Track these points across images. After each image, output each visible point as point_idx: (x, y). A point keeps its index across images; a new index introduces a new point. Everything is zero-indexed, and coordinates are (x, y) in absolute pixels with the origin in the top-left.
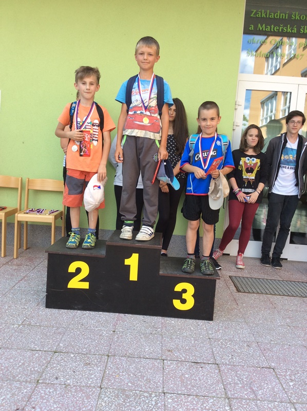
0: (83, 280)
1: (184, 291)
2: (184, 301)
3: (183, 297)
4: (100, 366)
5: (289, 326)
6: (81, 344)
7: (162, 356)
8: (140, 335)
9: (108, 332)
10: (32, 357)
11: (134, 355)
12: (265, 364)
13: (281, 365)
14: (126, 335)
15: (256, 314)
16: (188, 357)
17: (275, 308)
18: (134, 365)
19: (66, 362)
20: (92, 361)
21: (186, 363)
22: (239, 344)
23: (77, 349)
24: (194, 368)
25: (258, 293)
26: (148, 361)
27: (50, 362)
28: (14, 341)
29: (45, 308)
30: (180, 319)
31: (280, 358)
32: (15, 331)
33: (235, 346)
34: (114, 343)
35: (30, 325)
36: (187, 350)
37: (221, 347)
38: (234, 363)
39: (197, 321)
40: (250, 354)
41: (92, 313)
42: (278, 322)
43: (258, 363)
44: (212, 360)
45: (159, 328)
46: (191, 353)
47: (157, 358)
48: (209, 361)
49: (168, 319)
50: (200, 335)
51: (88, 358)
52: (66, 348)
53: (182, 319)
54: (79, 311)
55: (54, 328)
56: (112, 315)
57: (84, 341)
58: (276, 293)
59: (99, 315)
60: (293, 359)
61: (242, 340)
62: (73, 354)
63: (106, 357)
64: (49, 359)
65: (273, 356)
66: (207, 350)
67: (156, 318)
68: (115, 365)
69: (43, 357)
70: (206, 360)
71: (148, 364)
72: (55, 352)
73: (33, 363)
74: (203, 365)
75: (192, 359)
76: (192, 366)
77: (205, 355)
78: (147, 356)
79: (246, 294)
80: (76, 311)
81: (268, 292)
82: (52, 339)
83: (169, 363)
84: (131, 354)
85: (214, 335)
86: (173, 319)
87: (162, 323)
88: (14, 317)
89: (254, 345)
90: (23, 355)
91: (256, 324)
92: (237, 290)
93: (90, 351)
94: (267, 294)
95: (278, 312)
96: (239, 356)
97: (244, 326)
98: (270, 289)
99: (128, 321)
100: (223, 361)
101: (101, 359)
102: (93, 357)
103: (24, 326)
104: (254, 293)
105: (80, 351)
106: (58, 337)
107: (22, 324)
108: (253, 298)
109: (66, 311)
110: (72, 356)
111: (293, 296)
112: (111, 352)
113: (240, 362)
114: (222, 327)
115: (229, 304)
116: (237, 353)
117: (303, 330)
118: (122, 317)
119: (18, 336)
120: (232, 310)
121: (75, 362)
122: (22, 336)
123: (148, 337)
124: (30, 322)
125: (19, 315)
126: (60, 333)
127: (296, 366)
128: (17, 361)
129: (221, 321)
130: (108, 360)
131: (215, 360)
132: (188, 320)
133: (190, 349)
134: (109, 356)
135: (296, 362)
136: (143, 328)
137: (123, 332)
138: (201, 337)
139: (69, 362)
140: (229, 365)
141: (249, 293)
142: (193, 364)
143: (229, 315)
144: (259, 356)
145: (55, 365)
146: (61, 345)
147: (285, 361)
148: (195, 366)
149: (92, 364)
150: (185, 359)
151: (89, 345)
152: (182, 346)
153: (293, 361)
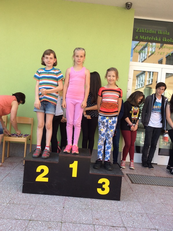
0: (45, 177)
1: (104, 183)
2: (103, 189)
3: (103, 187)
4: (57, 229)
5: (163, 204)
6: (45, 215)
7: (93, 223)
8: (79, 210)
9: (60, 208)
10: (16, 223)
11: (77, 222)
12: (153, 227)
13: (162, 227)
14: (71, 209)
15: (144, 196)
16: (108, 223)
17: (154, 193)
18: (77, 228)
19: (37, 226)
20: (52, 226)
21: (108, 227)
22: (136, 215)
23: (43, 219)
24: (112, 230)
25: (143, 184)
26: (85, 226)
27: (27, 227)
28: (5, 213)
29: (22, 193)
30: (101, 200)
31: (160, 223)
32: (5, 207)
33: (134, 216)
34: (64, 215)
35: (13, 203)
36: (107, 218)
37: (126, 217)
38: (135, 226)
39: (111, 201)
40: (143, 221)
41: (50, 196)
42: (157, 201)
43: (148, 226)
44: (122, 225)
45: (90, 205)
46: (110, 221)
47: (90, 224)
48: (120, 225)
49: (94, 200)
50: (113, 209)
51: (50, 224)
52: (36, 218)
53: (102, 200)
54: (42, 195)
55: (28, 205)
56: (61, 197)
57: (46, 213)
58: (153, 184)
59: (54, 197)
60: (168, 224)
61: (138, 212)
62: (41, 221)
63: (60, 223)
64: (27, 225)
65: (156, 222)
66: (118, 219)
67: (87, 199)
68: (66, 228)
69: (23, 224)
70: (118, 225)
71: (85, 227)
72: (30, 221)
73: (17, 227)
74: (117, 228)
75: (111, 224)
76: (111, 228)
77: (117, 221)
78: (84, 223)
79: (137, 185)
80: (40, 195)
81: (149, 183)
82: (27, 212)
83: (97, 226)
84: (75, 222)
85: (121, 209)
86: (97, 200)
87: (91, 202)
88: (4, 198)
89: (145, 215)
90: (11, 223)
91: (144, 203)
92: (132, 182)
93: (51, 219)
94: (148, 184)
95: (156, 195)
96: (137, 222)
97: (138, 204)
98: (150, 182)
99: (71, 201)
100: (128, 225)
101: (57, 225)
102: (52, 223)
103: (10, 204)
104: (141, 184)
105: (45, 219)
106: (31, 211)
107: (9, 203)
108: (141, 187)
109: (34, 195)
110: (40, 222)
111: (163, 186)
112: (63, 220)
113: (138, 226)
114: (126, 204)
115: (128, 190)
116: (136, 220)
117: (171, 206)
118: (67, 199)
119: (7, 211)
120: (130, 194)
121: (43, 226)
122: (9, 210)
123: (83, 211)
124: (14, 202)
125: (6, 197)
126: (32, 208)
127: (170, 228)
128: (7, 226)
129: (125, 201)
130: (61, 225)
131: (124, 225)
132: (106, 200)
133: (108, 218)
134: (62, 223)
135: (170, 225)
136: (80, 205)
137: (69, 208)
138: (114, 210)
139: (39, 227)
140: (132, 228)
141: (138, 184)
142: (111, 227)
143: (128, 197)
144: (149, 222)
145: (30, 229)
146: (33, 216)
147: (164, 225)
148: (113, 228)
149: (53, 228)
150: (107, 224)
151: (50, 216)
152: (104, 216)
153: (168, 225)
